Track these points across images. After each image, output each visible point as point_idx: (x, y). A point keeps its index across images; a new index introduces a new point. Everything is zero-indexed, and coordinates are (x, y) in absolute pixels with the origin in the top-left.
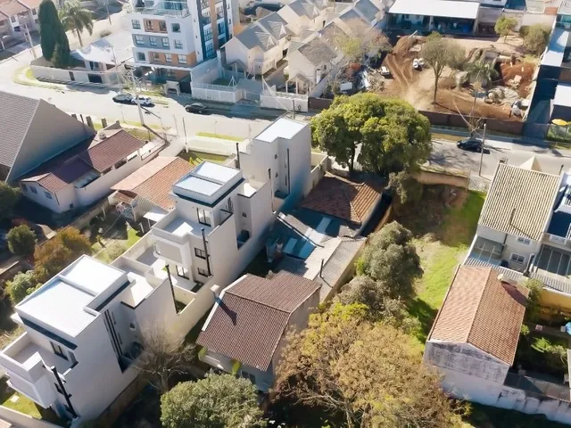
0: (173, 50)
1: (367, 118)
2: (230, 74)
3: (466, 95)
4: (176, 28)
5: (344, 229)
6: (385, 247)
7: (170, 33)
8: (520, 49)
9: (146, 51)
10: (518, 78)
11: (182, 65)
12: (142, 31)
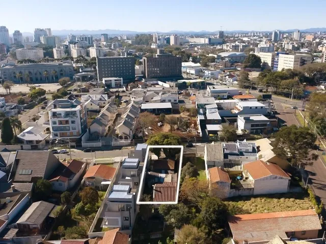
0: (71, 130)
1: (164, 139)
2: (94, 137)
3: (179, 132)
4: (73, 122)
5: (169, 171)
6: (189, 169)
7: (70, 125)
8: (189, 116)
9: (58, 133)
10: (193, 125)
11: (75, 136)
12: (57, 125)
